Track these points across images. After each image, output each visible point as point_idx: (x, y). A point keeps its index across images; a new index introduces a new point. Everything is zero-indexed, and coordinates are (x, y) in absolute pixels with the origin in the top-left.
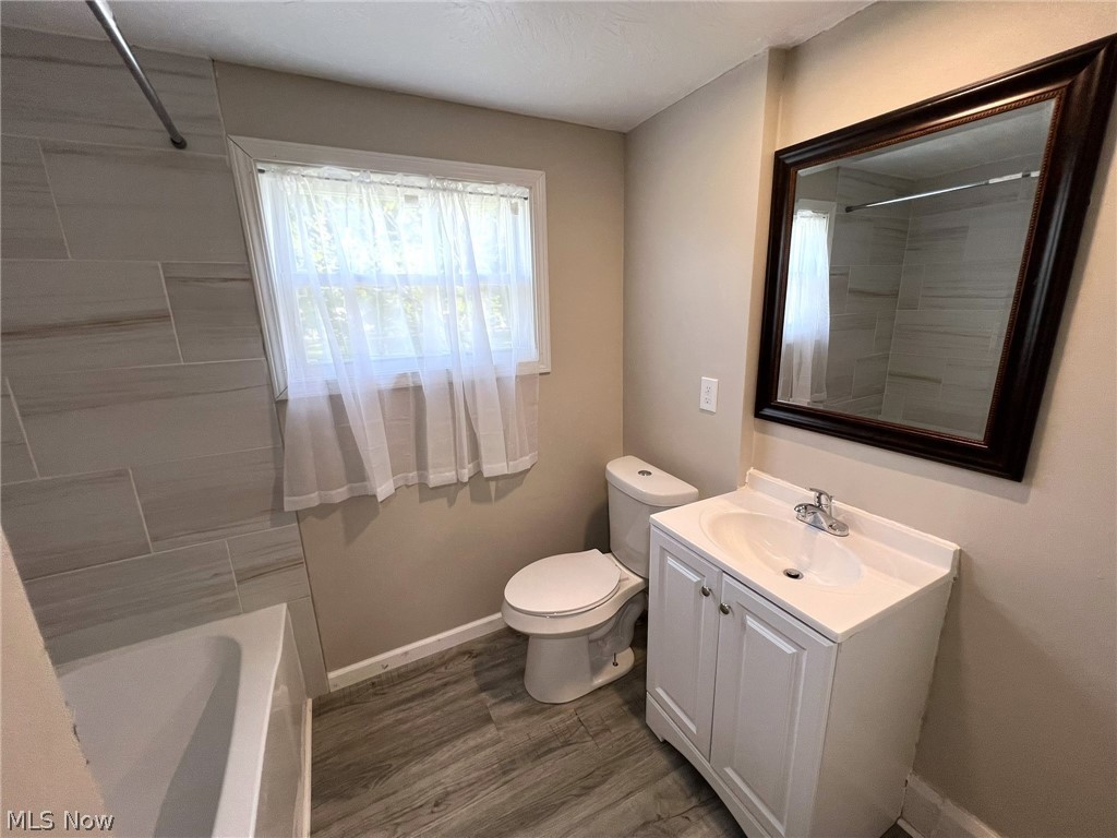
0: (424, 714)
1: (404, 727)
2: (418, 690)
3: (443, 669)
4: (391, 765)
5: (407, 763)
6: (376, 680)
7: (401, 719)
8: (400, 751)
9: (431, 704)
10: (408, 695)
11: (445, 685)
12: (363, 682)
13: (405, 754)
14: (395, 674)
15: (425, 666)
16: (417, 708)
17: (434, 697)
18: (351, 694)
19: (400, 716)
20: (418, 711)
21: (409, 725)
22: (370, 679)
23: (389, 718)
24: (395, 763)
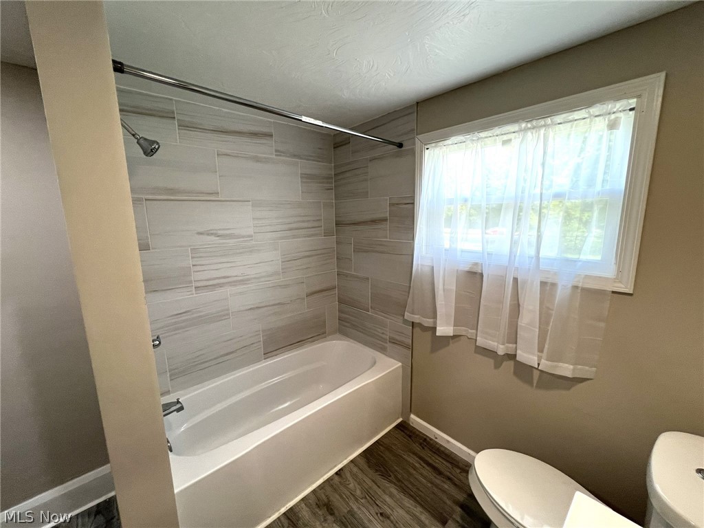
0: (425, 477)
1: (412, 471)
2: (436, 465)
3: (458, 471)
4: (390, 476)
5: (395, 484)
6: (428, 439)
7: (415, 466)
8: (399, 476)
9: (433, 478)
10: (431, 461)
11: (449, 479)
12: (423, 434)
13: (399, 481)
14: (438, 446)
15: (452, 459)
16: (427, 471)
17: (438, 477)
18: (414, 433)
19: (417, 465)
20: (425, 473)
21: (414, 472)
22: (427, 436)
23: (412, 459)
24: (392, 478)
